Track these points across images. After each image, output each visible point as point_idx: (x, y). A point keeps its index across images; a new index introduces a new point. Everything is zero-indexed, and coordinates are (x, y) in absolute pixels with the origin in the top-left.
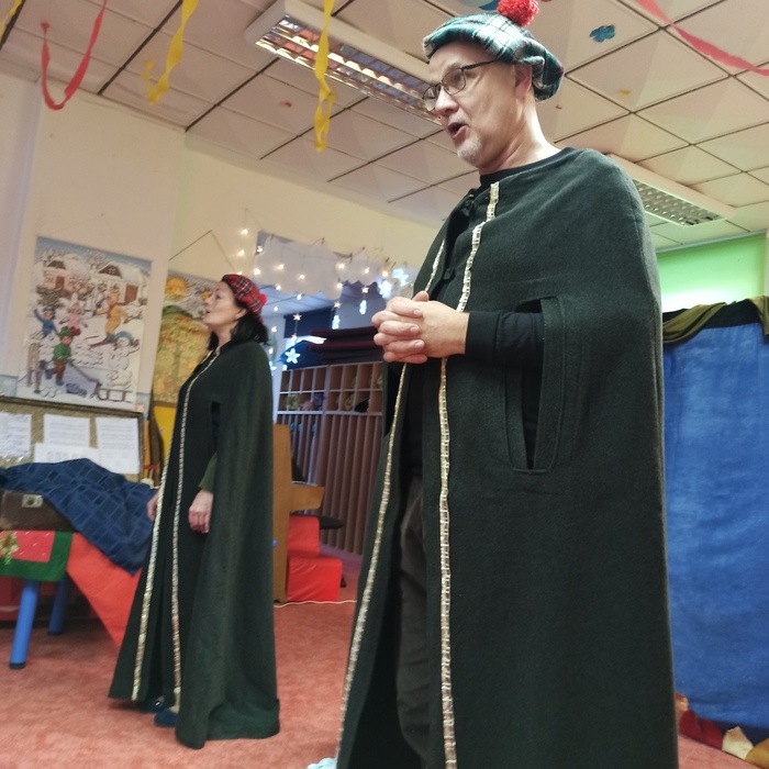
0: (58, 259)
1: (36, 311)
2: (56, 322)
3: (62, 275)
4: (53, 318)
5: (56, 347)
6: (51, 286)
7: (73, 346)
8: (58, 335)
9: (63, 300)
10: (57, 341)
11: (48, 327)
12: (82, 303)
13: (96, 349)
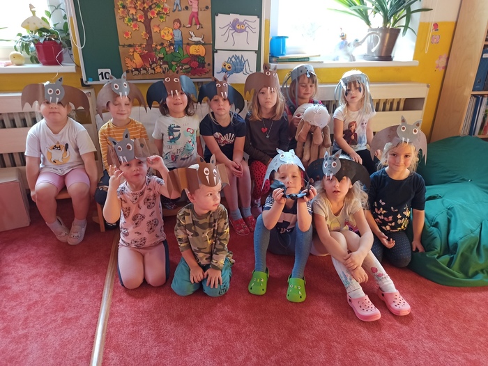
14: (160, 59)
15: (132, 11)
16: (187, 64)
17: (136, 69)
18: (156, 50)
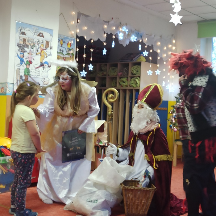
0: (23, 31)
1: (17, 54)
2: (24, 59)
3: (25, 38)
4: (23, 57)
5: (25, 70)
6: (22, 43)
7: (30, 69)
8: (25, 64)
9: (26, 49)
10: (25, 67)
11: (22, 61)
12: (32, 49)
13: (37, 69)
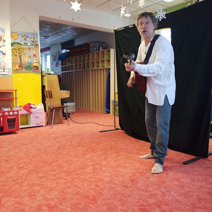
14: (24, 67)
15: (16, 53)
16: (33, 68)
17: (17, 70)
18: (23, 64)
